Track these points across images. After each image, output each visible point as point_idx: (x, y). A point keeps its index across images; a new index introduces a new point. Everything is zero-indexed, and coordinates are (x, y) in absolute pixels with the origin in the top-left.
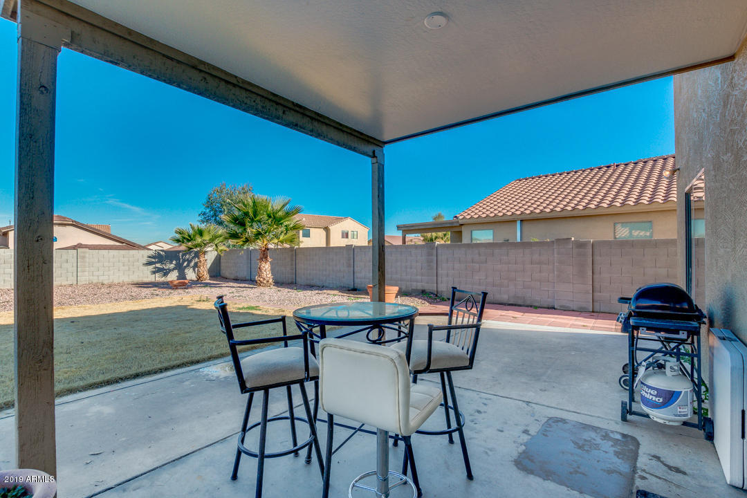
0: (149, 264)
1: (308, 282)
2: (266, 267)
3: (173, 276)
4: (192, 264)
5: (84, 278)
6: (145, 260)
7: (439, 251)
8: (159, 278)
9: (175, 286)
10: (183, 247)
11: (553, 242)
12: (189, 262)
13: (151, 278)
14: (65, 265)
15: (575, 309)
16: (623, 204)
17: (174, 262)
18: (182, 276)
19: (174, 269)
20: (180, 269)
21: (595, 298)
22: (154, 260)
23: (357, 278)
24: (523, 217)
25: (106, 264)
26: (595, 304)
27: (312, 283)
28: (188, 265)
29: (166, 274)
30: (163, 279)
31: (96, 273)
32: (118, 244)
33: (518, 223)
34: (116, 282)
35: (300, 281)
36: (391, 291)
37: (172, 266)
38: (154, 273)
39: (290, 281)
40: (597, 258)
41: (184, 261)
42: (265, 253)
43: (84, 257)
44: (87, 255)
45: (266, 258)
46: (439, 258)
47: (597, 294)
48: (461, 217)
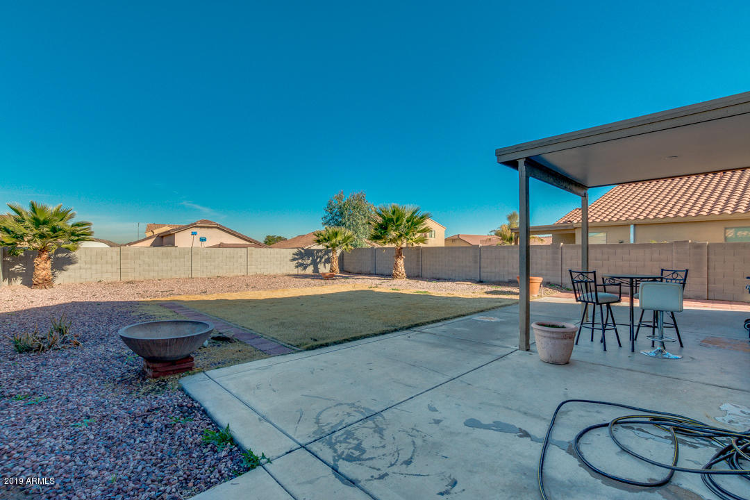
0: (294, 259)
1: (434, 276)
2: (401, 262)
3: (310, 270)
4: (323, 260)
5: (252, 271)
6: (291, 257)
7: (564, 251)
8: (300, 271)
9: (327, 277)
10: (321, 247)
11: (672, 243)
12: (321, 258)
13: (295, 271)
14: (239, 260)
15: (691, 297)
16: (734, 212)
17: (311, 258)
18: (316, 270)
19: (311, 264)
20: (315, 264)
21: (709, 288)
22: (296, 257)
23: (484, 272)
24: (637, 222)
25: (266, 260)
26: (710, 293)
27: (438, 276)
28: (320, 261)
29: (305, 268)
30: (303, 272)
31: (259, 267)
32: (248, 243)
33: (632, 227)
34: (272, 273)
35: (424, 274)
36: (537, 281)
37: (309, 262)
38: (297, 267)
39: (416, 275)
40: (712, 257)
41: (318, 257)
42: (399, 253)
43: (252, 254)
44: (254, 252)
45: (401, 255)
46: (564, 256)
47: (712, 286)
48: (575, 222)
